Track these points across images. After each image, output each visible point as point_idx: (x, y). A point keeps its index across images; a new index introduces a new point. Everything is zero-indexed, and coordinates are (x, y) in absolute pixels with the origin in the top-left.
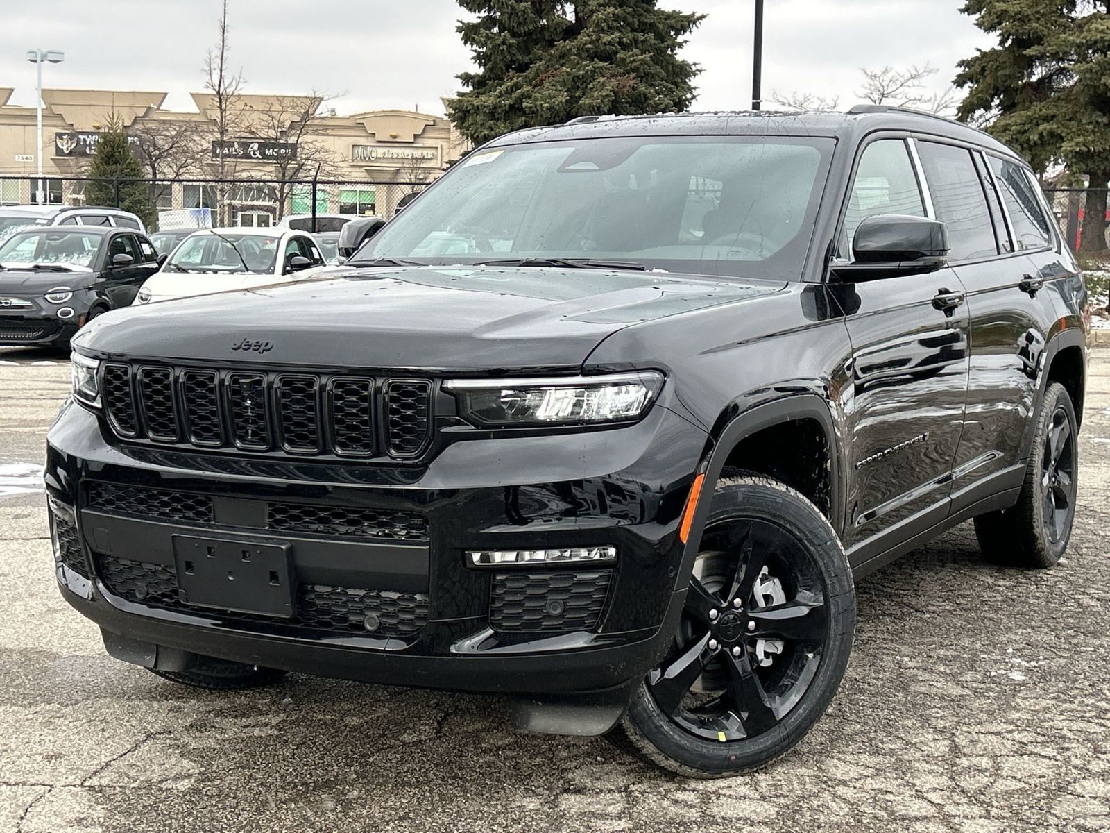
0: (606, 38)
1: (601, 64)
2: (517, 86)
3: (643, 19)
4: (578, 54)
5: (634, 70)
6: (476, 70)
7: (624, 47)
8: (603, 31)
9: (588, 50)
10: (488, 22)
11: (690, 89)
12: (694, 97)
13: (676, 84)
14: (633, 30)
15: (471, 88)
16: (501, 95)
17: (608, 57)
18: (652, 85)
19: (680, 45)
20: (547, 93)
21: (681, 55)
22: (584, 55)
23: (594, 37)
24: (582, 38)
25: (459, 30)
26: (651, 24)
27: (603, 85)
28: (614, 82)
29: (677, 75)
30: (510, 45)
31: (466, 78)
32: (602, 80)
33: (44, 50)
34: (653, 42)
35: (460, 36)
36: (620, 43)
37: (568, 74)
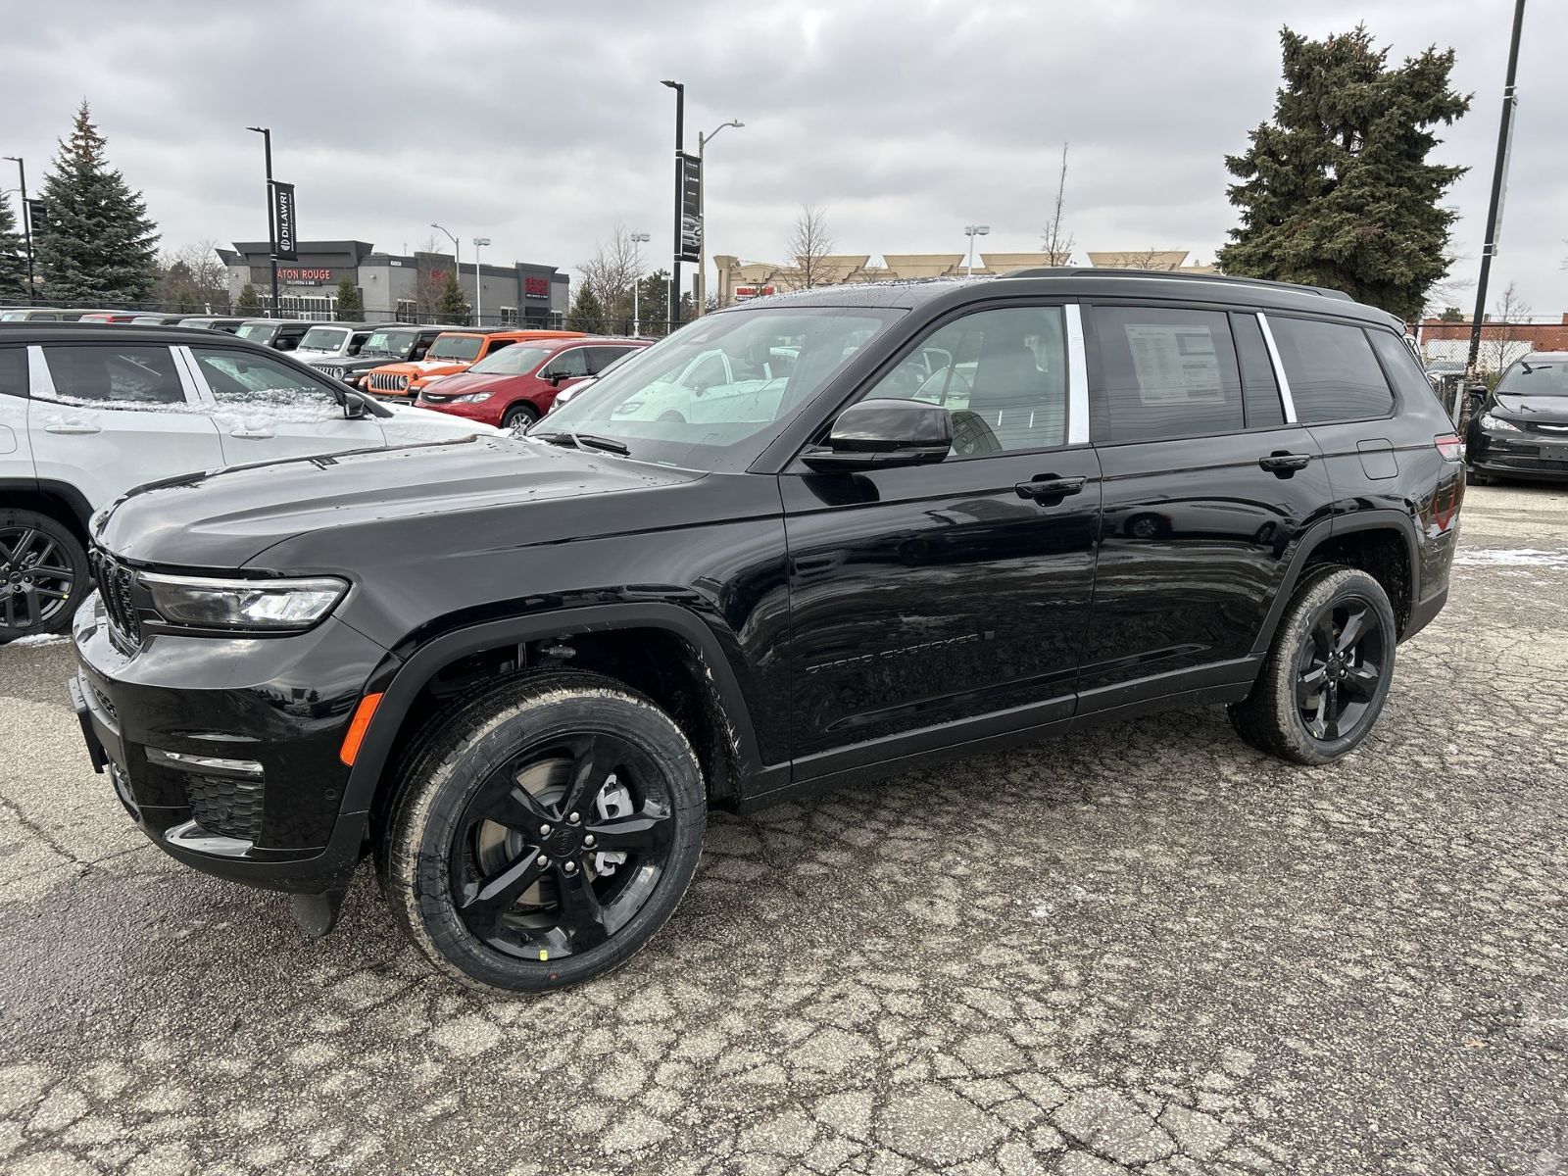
0: (1356, 193)
1: (1349, 215)
2: (1272, 237)
3: (1401, 174)
4: (1329, 208)
5: (1380, 220)
6: (1243, 227)
7: (1377, 200)
8: (1355, 187)
9: (1339, 204)
10: (1255, 186)
11: (1444, 235)
12: (1445, 243)
13: (1429, 231)
14: (1388, 185)
15: (1239, 241)
16: (1257, 246)
17: (1358, 209)
18: (1404, 233)
19: (1440, 197)
20: (1295, 241)
21: (1439, 205)
22: (1334, 208)
23: (1346, 192)
24: (1334, 194)
25: (1229, 193)
26: (1409, 178)
27: (1349, 232)
28: (1359, 230)
29: (1432, 223)
30: (1271, 204)
31: (1236, 233)
32: (1347, 228)
33: (976, 226)
34: (1409, 194)
35: (1228, 198)
36: (1373, 196)
37: (1318, 225)
